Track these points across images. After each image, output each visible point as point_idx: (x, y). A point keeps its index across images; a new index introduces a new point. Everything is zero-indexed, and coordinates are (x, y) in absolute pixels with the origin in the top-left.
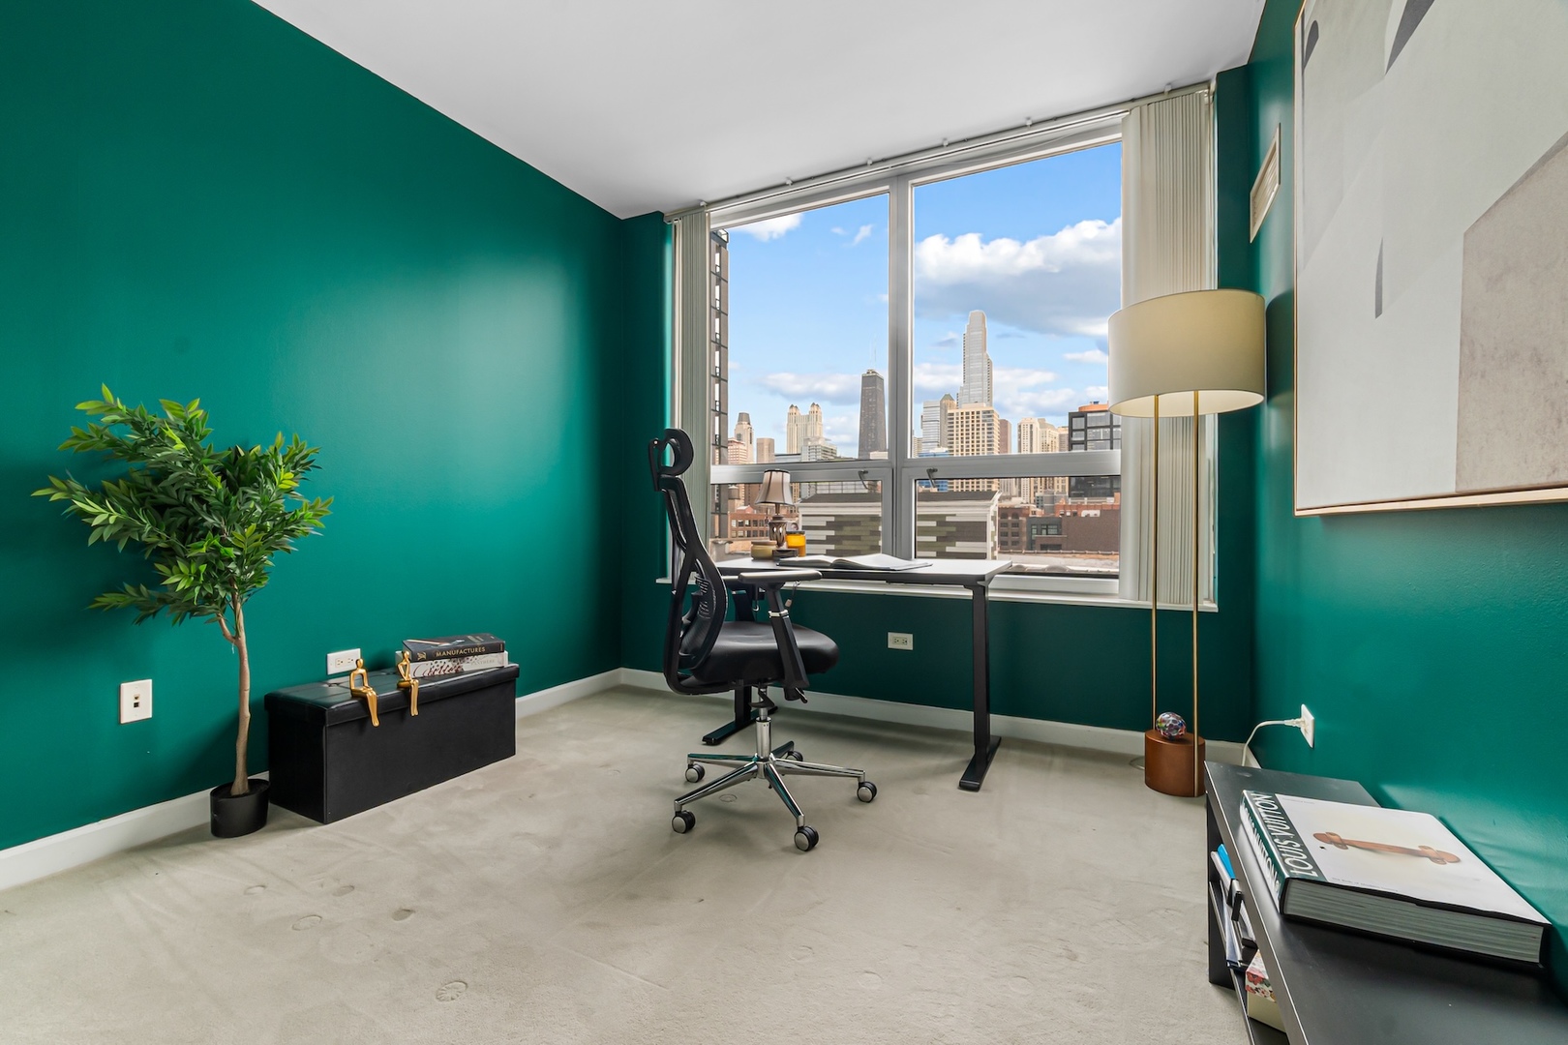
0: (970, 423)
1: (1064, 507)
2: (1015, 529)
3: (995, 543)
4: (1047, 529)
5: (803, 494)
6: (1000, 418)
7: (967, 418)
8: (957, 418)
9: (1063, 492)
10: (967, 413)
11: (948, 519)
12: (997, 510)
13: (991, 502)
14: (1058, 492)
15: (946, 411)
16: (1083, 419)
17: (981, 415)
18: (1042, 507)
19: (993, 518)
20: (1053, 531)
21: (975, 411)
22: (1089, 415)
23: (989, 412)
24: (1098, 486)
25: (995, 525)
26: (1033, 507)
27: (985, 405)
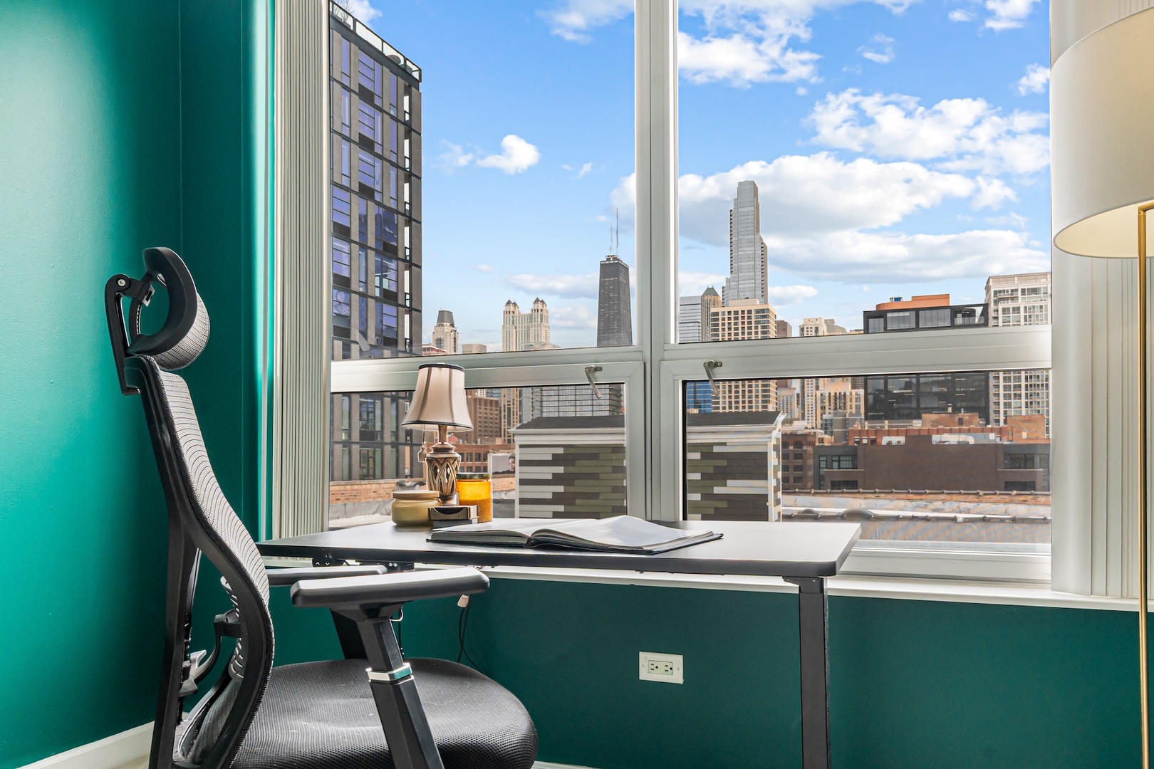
0: (740, 326)
1: (860, 433)
2: (799, 462)
3: (778, 480)
4: (839, 461)
5: (524, 418)
6: (779, 318)
7: (736, 318)
8: (724, 319)
9: (858, 413)
10: (736, 313)
11: (716, 449)
12: (780, 437)
13: (773, 426)
14: (851, 414)
15: (709, 309)
16: (882, 320)
17: (753, 314)
18: (831, 434)
19: (776, 448)
20: (846, 463)
21: (746, 309)
22: (889, 315)
23: (763, 311)
24: (901, 405)
25: (778, 457)
26: (820, 433)
27: (758, 302)
